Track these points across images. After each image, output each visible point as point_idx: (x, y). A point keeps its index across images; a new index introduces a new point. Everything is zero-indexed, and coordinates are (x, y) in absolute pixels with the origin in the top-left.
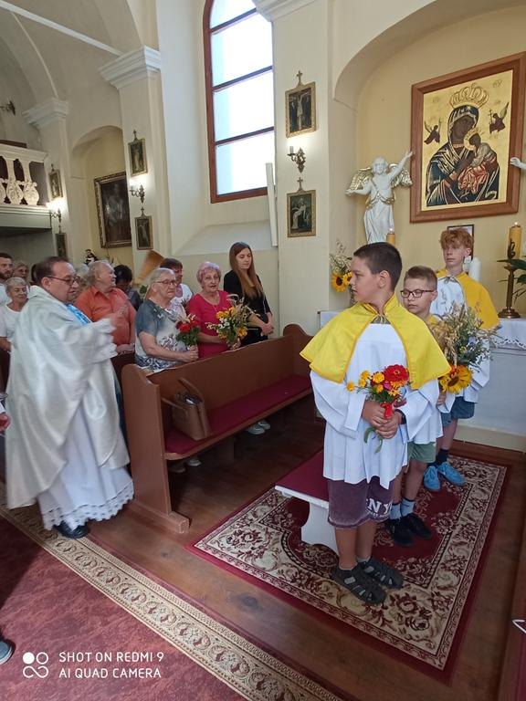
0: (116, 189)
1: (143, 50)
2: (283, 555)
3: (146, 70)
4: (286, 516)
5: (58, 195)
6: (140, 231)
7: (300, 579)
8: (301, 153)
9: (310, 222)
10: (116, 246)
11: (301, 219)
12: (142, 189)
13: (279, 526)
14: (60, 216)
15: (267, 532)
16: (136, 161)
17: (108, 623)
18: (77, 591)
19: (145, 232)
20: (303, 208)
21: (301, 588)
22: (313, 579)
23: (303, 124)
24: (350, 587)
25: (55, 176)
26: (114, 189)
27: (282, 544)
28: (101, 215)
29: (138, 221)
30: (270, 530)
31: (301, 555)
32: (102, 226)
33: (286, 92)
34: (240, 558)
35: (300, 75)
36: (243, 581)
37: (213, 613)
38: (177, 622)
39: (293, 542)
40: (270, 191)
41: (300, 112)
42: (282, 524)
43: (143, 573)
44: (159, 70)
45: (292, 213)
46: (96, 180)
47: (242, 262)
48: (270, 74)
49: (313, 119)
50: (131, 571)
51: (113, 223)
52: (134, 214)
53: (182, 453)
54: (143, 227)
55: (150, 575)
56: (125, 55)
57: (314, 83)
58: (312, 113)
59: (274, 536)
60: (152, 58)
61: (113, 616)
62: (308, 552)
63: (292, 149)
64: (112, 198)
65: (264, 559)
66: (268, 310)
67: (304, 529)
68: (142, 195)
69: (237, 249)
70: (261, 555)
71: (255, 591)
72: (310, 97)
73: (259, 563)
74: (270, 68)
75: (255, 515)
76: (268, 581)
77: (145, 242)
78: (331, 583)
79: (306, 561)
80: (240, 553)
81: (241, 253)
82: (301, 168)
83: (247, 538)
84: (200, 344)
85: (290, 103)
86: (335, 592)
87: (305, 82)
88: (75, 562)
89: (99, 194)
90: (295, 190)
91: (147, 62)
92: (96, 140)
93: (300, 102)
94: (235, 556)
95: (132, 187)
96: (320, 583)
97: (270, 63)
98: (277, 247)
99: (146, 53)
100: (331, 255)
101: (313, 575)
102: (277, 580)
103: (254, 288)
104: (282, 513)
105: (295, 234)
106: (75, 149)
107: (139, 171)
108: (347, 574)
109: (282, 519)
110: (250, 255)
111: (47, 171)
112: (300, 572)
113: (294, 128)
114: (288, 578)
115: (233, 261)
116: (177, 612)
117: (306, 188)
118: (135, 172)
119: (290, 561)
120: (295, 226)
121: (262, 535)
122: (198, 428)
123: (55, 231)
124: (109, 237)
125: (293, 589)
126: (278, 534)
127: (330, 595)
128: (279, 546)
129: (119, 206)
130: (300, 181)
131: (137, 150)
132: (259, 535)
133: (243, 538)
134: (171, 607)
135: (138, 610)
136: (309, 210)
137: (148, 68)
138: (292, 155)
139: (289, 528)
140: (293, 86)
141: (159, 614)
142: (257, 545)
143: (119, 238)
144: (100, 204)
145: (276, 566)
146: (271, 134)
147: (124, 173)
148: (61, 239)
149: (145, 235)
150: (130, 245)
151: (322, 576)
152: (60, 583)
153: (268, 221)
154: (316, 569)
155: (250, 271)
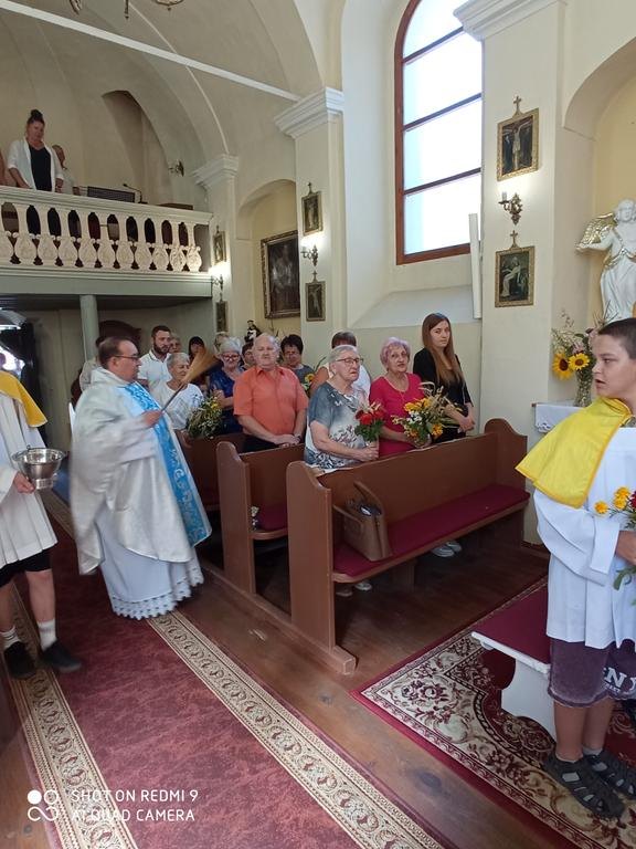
0: (285, 252)
1: (324, 92)
2: (475, 723)
3: (326, 115)
4: (480, 670)
5: (222, 259)
6: (310, 300)
7: (499, 762)
8: (517, 199)
9: (526, 287)
10: (282, 317)
11: (514, 283)
12: (315, 250)
13: (471, 683)
14: (222, 283)
15: (454, 690)
16: (310, 217)
17: (257, 772)
18: (224, 724)
19: (316, 301)
20: (517, 270)
21: (500, 775)
22: (517, 766)
23: (520, 162)
24: (570, 786)
25: (219, 239)
26: (283, 251)
27: (475, 709)
28: (267, 281)
29: (310, 287)
30: (459, 687)
31: (500, 729)
32: (268, 293)
33: (499, 124)
34: (418, 719)
35: (518, 101)
36: (422, 751)
37: (382, 786)
38: (338, 788)
39: (490, 708)
40: (474, 249)
41: (516, 148)
42: (475, 681)
43: (298, 717)
44: (341, 112)
45: (502, 276)
46: (263, 241)
47: (438, 337)
48: (478, 103)
49: (533, 155)
50: (284, 712)
51: (281, 290)
52: (305, 278)
53: (353, 575)
54: (314, 295)
55: (307, 722)
56: (304, 100)
57: (537, 109)
58: (534, 148)
59: (464, 696)
60: (333, 99)
61: (262, 765)
62: (510, 726)
63: (504, 195)
64: (280, 262)
65: (450, 725)
66: (468, 400)
67: (505, 693)
68: (315, 258)
69: (432, 322)
70: (446, 719)
71: (438, 768)
72: (531, 127)
73: (443, 729)
74: (478, 96)
75: (439, 664)
76: (455, 756)
77: (316, 313)
78: (544, 777)
79: (508, 738)
80: (419, 713)
81: (437, 327)
82: (516, 219)
83: (429, 693)
84: (383, 440)
85: (504, 138)
86: (548, 790)
87: (525, 109)
88: (222, 690)
89: (266, 256)
90: (506, 246)
91: (328, 105)
92: (266, 196)
93: (517, 135)
94: (412, 714)
95: (304, 248)
96: (527, 773)
97: (478, 90)
98: (481, 319)
99: (328, 95)
100: (554, 331)
101: (517, 759)
102: (468, 758)
103: (452, 371)
104: (474, 666)
105: (505, 303)
106: (243, 207)
107: (313, 229)
108: (568, 767)
109: (474, 674)
110: (449, 329)
111: (212, 233)
112: (499, 752)
113: (508, 168)
114: (483, 758)
115: (426, 337)
116: (338, 775)
117: (522, 244)
118: (308, 230)
119: (484, 734)
120: (506, 293)
121: (448, 692)
122: (374, 544)
123: (216, 300)
124: (274, 306)
125: (489, 774)
126: (469, 694)
127: (541, 793)
128: (470, 710)
129: (288, 271)
130: (514, 235)
131: (312, 204)
132: (445, 692)
133: (423, 692)
134: (331, 768)
135: (291, 762)
136: (526, 271)
137: (329, 111)
138: (504, 202)
139: (484, 688)
140: (508, 115)
141: (315, 774)
142: (441, 705)
143: (286, 307)
144: (266, 268)
145: (465, 738)
146: (477, 178)
147: (296, 232)
148: (222, 308)
149: (316, 304)
150: (299, 315)
151: (530, 763)
152: (205, 712)
153: (470, 287)
154: (522, 753)
155: (448, 350)
